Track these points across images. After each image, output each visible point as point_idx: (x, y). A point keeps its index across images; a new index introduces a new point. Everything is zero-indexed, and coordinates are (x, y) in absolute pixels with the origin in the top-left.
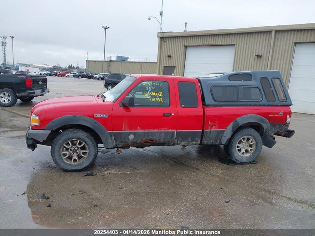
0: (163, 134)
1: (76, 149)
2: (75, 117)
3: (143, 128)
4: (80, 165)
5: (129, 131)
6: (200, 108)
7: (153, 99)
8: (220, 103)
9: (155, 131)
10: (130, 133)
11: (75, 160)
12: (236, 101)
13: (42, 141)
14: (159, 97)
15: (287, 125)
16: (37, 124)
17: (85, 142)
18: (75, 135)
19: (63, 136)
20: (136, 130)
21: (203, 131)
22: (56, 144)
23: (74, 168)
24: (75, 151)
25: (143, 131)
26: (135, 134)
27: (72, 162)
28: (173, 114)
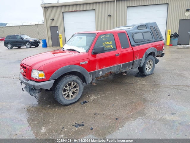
0: (116, 68)
1: (71, 88)
2: (69, 66)
3: (106, 66)
4: (75, 98)
5: (99, 70)
6: (131, 48)
7: (108, 47)
8: (138, 44)
9: (112, 66)
10: (100, 71)
11: (72, 96)
12: (144, 41)
13: (49, 89)
14: (111, 45)
15: (162, 51)
16: (44, 77)
17: (77, 82)
18: (71, 79)
19: (63, 82)
20: (103, 68)
21: (133, 61)
22: (59, 89)
23: (72, 102)
24: (70, 90)
25: (107, 68)
26: (102, 71)
27: (70, 98)
28: (120, 54)
